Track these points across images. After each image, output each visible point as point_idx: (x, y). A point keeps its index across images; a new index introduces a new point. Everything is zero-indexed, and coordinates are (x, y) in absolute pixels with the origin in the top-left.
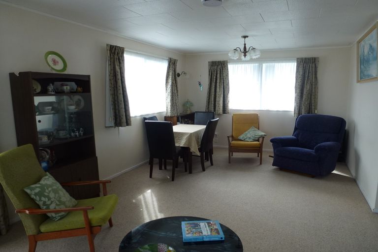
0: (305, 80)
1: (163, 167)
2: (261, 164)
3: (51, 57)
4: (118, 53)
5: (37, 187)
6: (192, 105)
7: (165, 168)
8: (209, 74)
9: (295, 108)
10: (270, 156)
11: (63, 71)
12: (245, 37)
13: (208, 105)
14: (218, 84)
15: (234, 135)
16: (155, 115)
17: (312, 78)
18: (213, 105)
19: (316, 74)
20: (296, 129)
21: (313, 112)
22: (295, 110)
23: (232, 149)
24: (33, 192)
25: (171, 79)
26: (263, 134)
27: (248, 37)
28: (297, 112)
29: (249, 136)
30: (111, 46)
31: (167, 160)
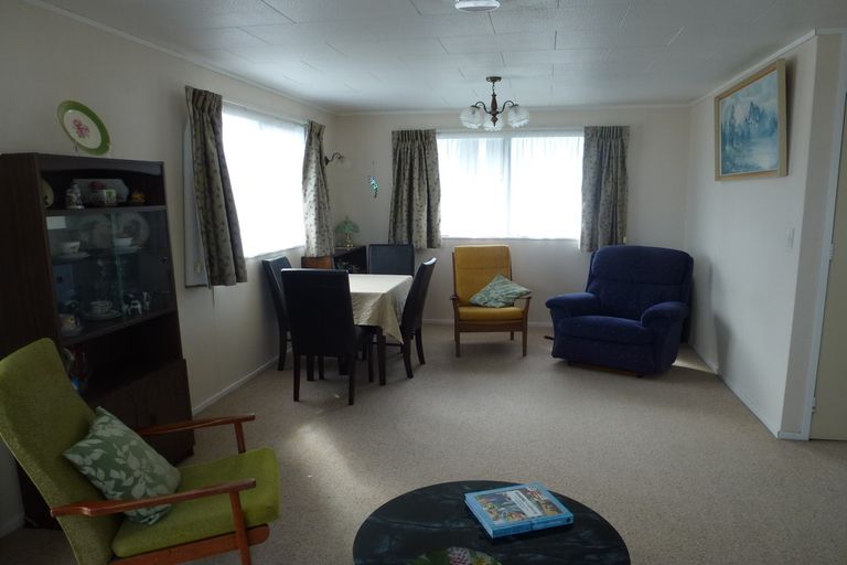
0: (602, 172)
1: (316, 376)
2: (525, 354)
3: (71, 115)
4: (210, 110)
5: (95, 446)
6: (356, 229)
7: (322, 377)
8: (395, 160)
9: (583, 233)
10: (546, 337)
11: (102, 153)
12: (494, 79)
13: (395, 229)
14: (416, 182)
15: (460, 294)
16: (284, 255)
17: (617, 171)
18: (405, 229)
19: (623, 162)
20: (592, 277)
21: (619, 241)
22: (582, 238)
23: (462, 325)
24: (88, 460)
25: (314, 170)
26: (523, 289)
27: (499, 79)
28: (587, 241)
29: (495, 295)
30: (195, 90)
31: (326, 358)
